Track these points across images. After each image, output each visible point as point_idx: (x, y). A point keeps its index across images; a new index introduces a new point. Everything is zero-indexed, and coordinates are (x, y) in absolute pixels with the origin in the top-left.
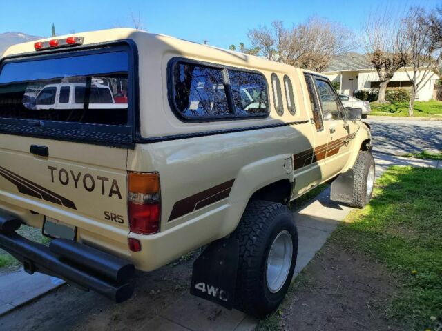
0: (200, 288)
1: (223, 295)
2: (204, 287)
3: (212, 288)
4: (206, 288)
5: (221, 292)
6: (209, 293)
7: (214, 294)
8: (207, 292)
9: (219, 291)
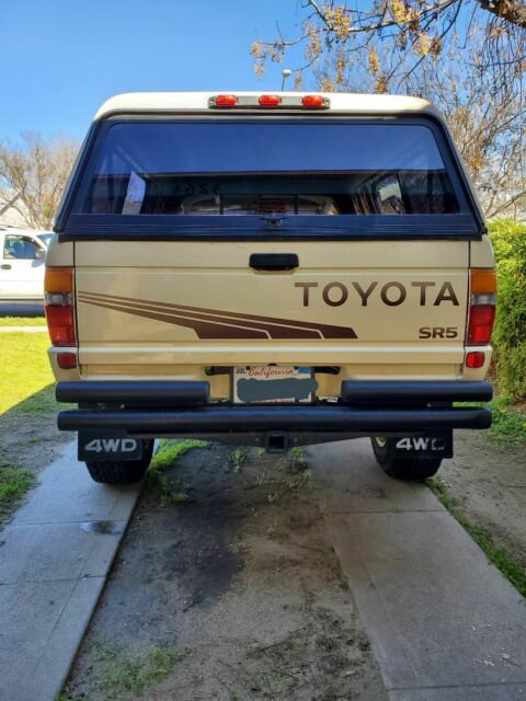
0: (403, 446)
1: (437, 445)
2: (408, 443)
3: (421, 441)
4: (412, 443)
5: (434, 441)
6: (417, 448)
7: (424, 447)
8: (413, 447)
9: (430, 442)
